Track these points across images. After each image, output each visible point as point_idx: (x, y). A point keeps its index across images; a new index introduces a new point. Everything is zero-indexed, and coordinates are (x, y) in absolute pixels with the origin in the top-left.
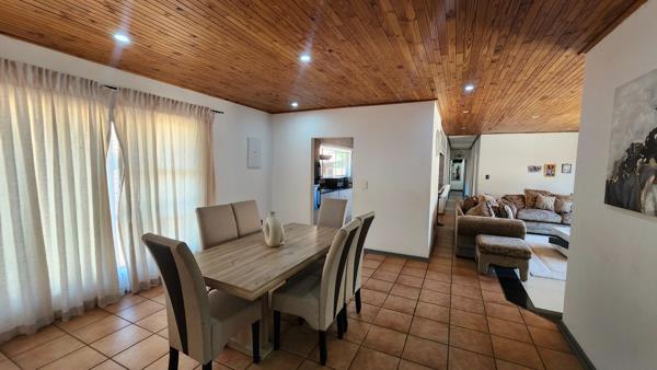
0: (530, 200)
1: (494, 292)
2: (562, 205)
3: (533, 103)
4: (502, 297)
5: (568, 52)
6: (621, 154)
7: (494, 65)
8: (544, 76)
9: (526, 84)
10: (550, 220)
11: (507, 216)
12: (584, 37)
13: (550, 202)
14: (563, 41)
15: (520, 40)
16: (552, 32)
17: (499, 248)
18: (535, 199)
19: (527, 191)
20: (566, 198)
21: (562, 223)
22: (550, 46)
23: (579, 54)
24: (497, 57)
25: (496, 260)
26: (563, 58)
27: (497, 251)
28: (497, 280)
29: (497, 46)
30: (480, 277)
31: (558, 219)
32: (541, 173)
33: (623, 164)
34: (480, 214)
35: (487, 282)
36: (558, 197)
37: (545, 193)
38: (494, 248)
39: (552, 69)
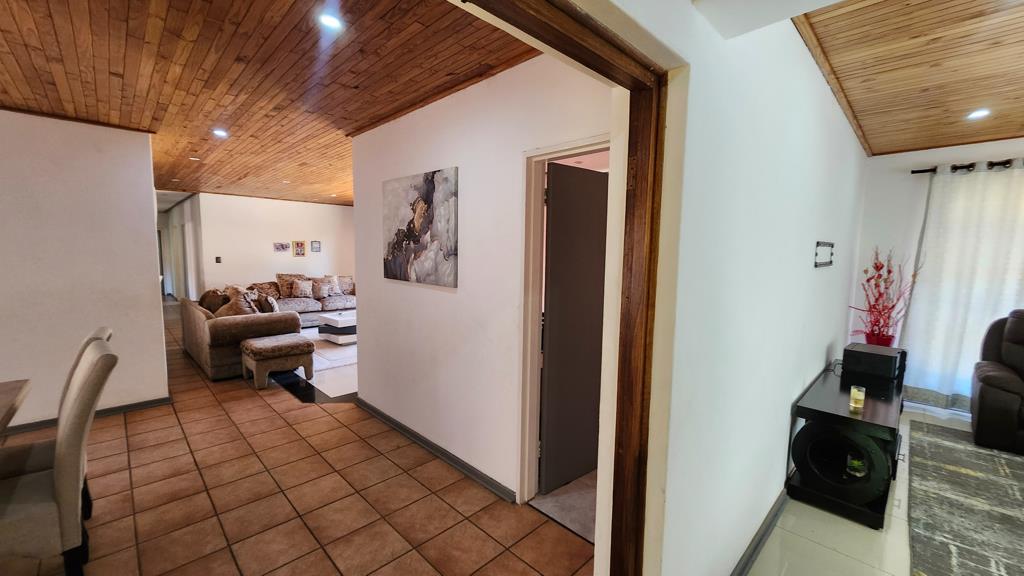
0: (286, 288)
1: (286, 401)
2: (320, 289)
3: (289, 167)
4: (296, 402)
5: (339, 132)
6: (392, 237)
7: (266, 120)
8: (311, 144)
9: (292, 147)
10: (310, 309)
11: (271, 309)
12: (355, 125)
13: (307, 287)
14: (338, 123)
15: (304, 108)
16: (333, 112)
17: (279, 349)
18: (291, 286)
19: (279, 276)
20: (322, 281)
21: (323, 311)
22: (327, 122)
23: (347, 136)
24: (273, 114)
25: (276, 366)
26: (333, 135)
27: (277, 354)
28: (282, 389)
29: (278, 104)
30: (260, 393)
31: (318, 306)
32: (290, 252)
33: (394, 245)
34: (239, 311)
35: (272, 395)
36: (315, 281)
37: (300, 277)
38: (274, 350)
39: (320, 141)
